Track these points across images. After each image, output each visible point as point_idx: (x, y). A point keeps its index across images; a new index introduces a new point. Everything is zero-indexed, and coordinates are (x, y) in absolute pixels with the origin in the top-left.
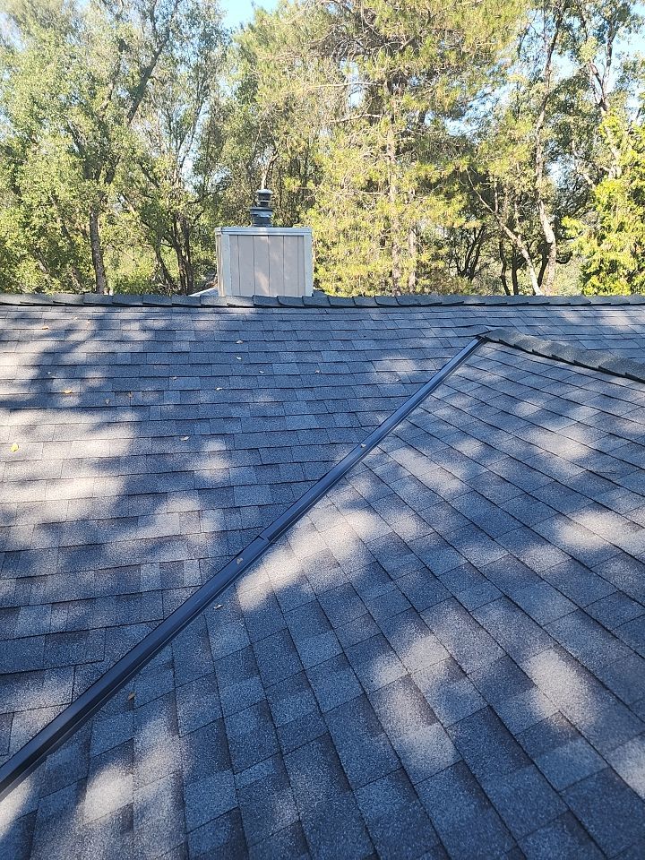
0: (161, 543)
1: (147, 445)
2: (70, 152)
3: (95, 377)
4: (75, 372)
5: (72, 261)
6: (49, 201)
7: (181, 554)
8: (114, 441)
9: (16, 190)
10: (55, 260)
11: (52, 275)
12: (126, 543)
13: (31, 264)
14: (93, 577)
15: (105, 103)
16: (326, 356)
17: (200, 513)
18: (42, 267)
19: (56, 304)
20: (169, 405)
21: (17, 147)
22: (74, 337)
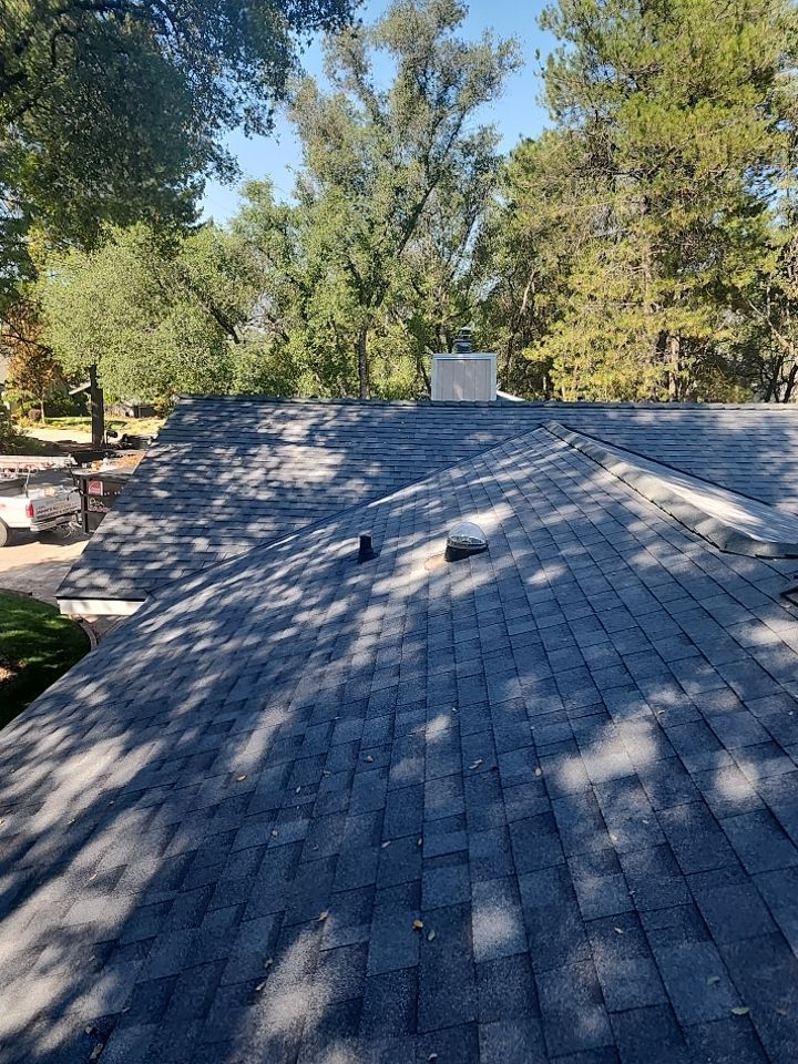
0: (347, 492)
1: (349, 462)
2: (349, 283)
3: (332, 435)
4: (324, 433)
5: (341, 373)
6: (328, 325)
7: (353, 495)
8: (336, 459)
9: (304, 316)
10: (327, 372)
11: (325, 385)
12: (334, 490)
13: (310, 375)
14: (320, 497)
15: (381, 238)
16: (445, 431)
17: (363, 485)
18: (318, 379)
19: (320, 403)
20: (361, 448)
21: (308, 283)
22: (325, 418)
